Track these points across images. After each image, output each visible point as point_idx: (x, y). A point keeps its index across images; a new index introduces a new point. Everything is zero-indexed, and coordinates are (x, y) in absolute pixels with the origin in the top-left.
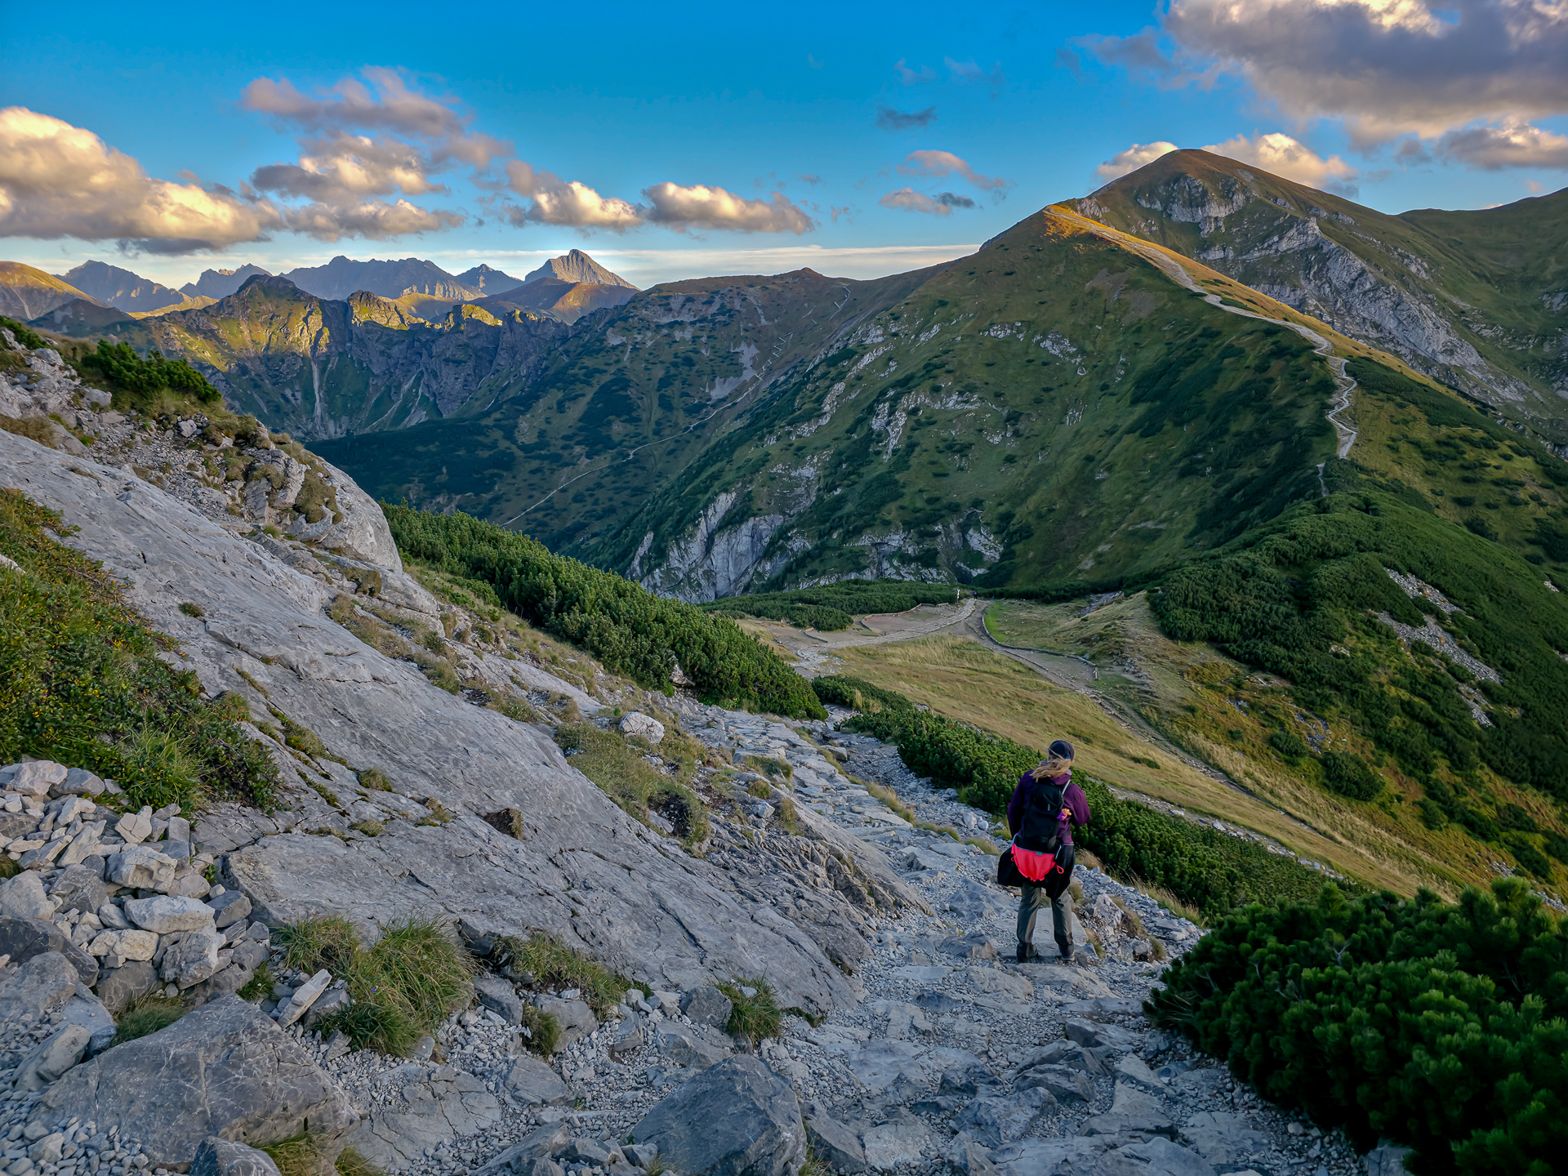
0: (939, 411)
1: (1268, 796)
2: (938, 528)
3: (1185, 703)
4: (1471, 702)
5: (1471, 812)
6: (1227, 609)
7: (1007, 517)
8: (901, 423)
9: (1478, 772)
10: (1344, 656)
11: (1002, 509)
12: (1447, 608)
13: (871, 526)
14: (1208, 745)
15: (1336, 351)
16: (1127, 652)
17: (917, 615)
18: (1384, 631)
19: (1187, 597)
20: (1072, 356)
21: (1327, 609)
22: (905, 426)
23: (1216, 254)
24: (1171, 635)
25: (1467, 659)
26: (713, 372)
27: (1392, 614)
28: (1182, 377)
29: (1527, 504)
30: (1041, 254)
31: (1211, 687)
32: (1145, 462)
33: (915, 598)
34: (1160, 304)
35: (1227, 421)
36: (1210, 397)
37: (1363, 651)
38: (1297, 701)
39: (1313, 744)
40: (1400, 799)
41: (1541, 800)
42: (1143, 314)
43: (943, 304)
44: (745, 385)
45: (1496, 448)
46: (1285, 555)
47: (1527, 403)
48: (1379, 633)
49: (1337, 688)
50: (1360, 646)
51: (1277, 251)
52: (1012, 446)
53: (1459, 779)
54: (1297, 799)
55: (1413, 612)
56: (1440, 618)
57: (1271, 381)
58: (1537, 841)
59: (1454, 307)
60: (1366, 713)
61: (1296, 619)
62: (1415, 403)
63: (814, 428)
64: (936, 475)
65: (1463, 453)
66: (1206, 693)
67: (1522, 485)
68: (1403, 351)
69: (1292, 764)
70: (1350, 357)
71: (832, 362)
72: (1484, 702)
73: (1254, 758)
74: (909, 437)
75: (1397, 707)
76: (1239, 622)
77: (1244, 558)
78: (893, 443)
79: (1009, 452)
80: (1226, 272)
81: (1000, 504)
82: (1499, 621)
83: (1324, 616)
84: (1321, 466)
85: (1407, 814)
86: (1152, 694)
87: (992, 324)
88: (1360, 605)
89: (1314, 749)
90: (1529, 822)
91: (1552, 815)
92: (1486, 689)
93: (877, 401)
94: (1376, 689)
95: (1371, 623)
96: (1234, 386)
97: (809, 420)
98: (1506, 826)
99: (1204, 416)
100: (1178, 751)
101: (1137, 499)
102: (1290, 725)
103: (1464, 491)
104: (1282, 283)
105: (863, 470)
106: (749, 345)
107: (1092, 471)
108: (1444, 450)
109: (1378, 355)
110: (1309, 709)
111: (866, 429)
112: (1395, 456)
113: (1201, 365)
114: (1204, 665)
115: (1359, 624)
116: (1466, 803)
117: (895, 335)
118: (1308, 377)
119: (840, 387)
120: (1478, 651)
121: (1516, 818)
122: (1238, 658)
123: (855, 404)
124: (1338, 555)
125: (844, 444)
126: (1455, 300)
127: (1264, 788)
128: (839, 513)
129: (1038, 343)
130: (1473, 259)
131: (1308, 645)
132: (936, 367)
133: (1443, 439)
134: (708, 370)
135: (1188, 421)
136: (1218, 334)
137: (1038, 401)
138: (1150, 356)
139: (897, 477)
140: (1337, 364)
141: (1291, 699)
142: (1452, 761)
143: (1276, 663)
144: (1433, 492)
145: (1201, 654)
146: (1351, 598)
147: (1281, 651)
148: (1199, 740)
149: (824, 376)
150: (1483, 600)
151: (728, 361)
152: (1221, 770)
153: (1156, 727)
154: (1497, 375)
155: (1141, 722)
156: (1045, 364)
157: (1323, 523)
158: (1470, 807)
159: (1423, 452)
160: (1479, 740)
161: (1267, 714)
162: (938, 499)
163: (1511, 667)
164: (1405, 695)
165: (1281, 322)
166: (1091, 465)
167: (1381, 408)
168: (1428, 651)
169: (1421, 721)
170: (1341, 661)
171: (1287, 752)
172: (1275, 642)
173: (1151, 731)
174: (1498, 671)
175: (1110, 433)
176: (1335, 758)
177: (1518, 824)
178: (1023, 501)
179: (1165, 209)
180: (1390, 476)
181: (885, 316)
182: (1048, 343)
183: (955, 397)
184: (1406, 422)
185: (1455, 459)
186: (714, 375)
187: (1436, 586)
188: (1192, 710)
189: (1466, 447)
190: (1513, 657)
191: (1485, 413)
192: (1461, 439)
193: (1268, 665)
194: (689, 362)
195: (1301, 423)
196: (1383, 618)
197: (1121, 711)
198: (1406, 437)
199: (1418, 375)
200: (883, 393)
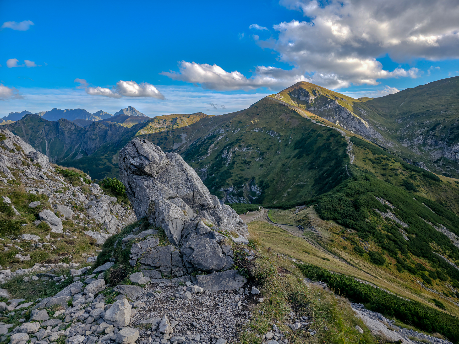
0: (241, 152)
1: (357, 266)
2: (243, 185)
3: (330, 239)
4: (403, 234)
5: (409, 266)
6: (336, 210)
7: (262, 182)
8: (231, 156)
9: (408, 254)
10: (369, 223)
11: (261, 179)
12: (392, 207)
13: (224, 185)
14: (338, 251)
15: (347, 135)
16: (312, 224)
17: (248, 215)
18: (378, 215)
19: (325, 207)
20: (277, 136)
21: (362, 208)
22: (232, 156)
23: (312, 109)
24: (323, 218)
25: (400, 221)
26: (173, 141)
27: (379, 210)
28: (307, 142)
29: (400, 175)
30: (267, 109)
31: (336, 234)
32: (299, 165)
33: (247, 209)
34: (300, 123)
35: (320, 154)
36: (315, 147)
37: (374, 221)
38: (360, 237)
39: (366, 249)
40: (391, 264)
41: (425, 261)
42: (295, 125)
43: (240, 122)
44: (183, 145)
45: (390, 160)
46: (349, 193)
47: (394, 148)
48: (377, 215)
49: (369, 232)
50: (373, 219)
51: (328, 108)
52: (262, 162)
53: (404, 257)
54: (365, 266)
55: (384, 209)
56: (391, 210)
57: (331, 143)
58: (427, 273)
59: (374, 123)
60: (378, 239)
61: (355, 212)
62: (369, 149)
63: (206, 157)
64: (241, 170)
65: (382, 162)
66: (335, 235)
67: (398, 170)
68: (362, 134)
69: (361, 255)
70: (351, 136)
71: (210, 138)
72: (406, 233)
73: (351, 255)
74: (233, 160)
75: (385, 236)
76: (340, 214)
77: (338, 194)
78: (229, 161)
79: (261, 163)
80: (315, 113)
81: (260, 178)
82: (405, 210)
83: (362, 211)
84: (346, 166)
85: (393, 268)
86: (320, 237)
87: (254, 128)
88: (371, 207)
89: (366, 251)
90: (424, 268)
91: (429, 265)
92: (405, 230)
93: (224, 149)
94: (379, 231)
95: (374, 212)
96: (321, 144)
97: (204, 155)
98: (418, 270)
99: (314, 153)
100: (331, 254)
101: (297, 176)
102: (359, 244)
103: (383, 172)
104: (330, 117)
105: (220, 169)
106: (184, 133)
107: (285, 168)
108: (377, 161)
109: (357, 136)
110: (362, 239)
111: (221, 157)
112: (365, 163)
113: (312, 139)
114: (333, 227)
115: (371, 213)
116: (407, 264)
117: (228, 131)
118: (341, 142)
119: (213, 145)
120: (402, 219)
121: (420, 267)
122: (341, 225)
123: (217, 151)
124: (363, 193)
125: (214, 162)
126: (374, 121)
127: (356, 264)
128: (214, 182)
129: (267, 133)
130: (377, 110)
131: (360, 220)
132: (240, 140)
133: (377, 158)
134: (172, 140)
135: (310, 154)
136: (316, 130)
137: (268, 149)
138: (298, 137)
139: (230, 171)
140: (348, 138)
141: (358, 236)
142: (401, 251)
143: (352, 225)
144: (376, 172)
145: (331, 224)
146: (368, 205)
147: (353, 222)
148: (336, 250)
149: (208, 142)
150: (400, 204)
151: (178, 138)
152: (343, 259)
153: (324, 247)
154: (386, 140)
155: (319, 245)
156: (270, 139)
157: (356, 184)
158: (408, 265)
159: (372, 162)
160: (407, 245)
161: (352, 241)
162: (242, 177)
163: (411, 223)
164: (387, 233)
165: (332, 127)
166: (284, 167)
167: (360, 150)
168: (390, 220)
169: (392, 240)
170: (369, 224)
171: (359, 252)
172: (351, 219)
173: (322, 248)
174: (407, 224)
175: (289, 158)
176: (372, 253)
177: (421, 269)
178: (266, 177)
179: (298, 97)
180: (364, 168)
181: (225, 126)
182: (270, 133)
183: (245, 148)
184: (367, 154)
185: (380, 163)
186: (173, 142)
187: (388, 201)
188: (332, 241)
189: (382, 160)
190: (410, 220)
191: (385, 151)
192: (381, 158)
193: (350, 226)
194: (166, 138)
195: (340, 154)
196: (377, 211)
197: (313, 242)
198: (367, 157)
199: (367, 140)
200: (225, 147)
